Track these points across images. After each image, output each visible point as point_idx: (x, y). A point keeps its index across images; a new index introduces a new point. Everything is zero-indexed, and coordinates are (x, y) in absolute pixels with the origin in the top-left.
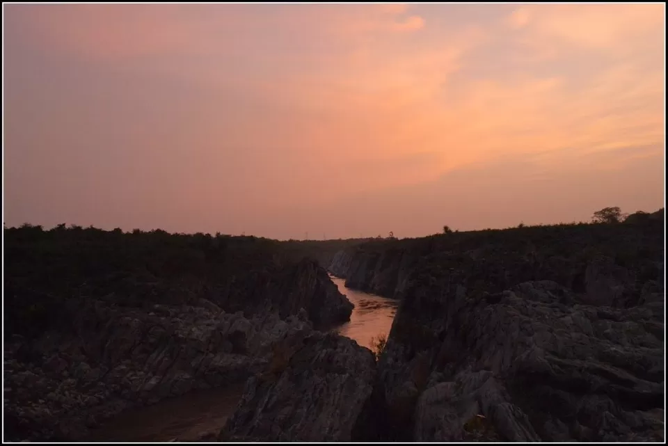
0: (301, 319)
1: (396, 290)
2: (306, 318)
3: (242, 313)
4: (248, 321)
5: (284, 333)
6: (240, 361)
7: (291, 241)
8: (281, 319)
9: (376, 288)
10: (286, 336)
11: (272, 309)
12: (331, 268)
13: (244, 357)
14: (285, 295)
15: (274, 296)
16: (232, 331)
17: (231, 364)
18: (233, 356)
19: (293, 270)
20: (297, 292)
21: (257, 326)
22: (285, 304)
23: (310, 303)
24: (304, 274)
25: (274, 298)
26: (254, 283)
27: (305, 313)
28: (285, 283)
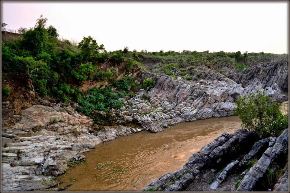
2: (278, 88)
3: (241, 85)
4: (243, 89)
8: (263, 88)
14: (270, 77)
15: (264, 78)
16: (233, 93)
17: (231, 107)
18: (233, 104)
19: (275, 66)
20: (276, 76)
21: (248, 91)
22: (269, 82)
23: (284, 81)
24: (281, 68)
25: (264, 79)
26: (253, 72)
27: (277, 86)
28: (270, 72)
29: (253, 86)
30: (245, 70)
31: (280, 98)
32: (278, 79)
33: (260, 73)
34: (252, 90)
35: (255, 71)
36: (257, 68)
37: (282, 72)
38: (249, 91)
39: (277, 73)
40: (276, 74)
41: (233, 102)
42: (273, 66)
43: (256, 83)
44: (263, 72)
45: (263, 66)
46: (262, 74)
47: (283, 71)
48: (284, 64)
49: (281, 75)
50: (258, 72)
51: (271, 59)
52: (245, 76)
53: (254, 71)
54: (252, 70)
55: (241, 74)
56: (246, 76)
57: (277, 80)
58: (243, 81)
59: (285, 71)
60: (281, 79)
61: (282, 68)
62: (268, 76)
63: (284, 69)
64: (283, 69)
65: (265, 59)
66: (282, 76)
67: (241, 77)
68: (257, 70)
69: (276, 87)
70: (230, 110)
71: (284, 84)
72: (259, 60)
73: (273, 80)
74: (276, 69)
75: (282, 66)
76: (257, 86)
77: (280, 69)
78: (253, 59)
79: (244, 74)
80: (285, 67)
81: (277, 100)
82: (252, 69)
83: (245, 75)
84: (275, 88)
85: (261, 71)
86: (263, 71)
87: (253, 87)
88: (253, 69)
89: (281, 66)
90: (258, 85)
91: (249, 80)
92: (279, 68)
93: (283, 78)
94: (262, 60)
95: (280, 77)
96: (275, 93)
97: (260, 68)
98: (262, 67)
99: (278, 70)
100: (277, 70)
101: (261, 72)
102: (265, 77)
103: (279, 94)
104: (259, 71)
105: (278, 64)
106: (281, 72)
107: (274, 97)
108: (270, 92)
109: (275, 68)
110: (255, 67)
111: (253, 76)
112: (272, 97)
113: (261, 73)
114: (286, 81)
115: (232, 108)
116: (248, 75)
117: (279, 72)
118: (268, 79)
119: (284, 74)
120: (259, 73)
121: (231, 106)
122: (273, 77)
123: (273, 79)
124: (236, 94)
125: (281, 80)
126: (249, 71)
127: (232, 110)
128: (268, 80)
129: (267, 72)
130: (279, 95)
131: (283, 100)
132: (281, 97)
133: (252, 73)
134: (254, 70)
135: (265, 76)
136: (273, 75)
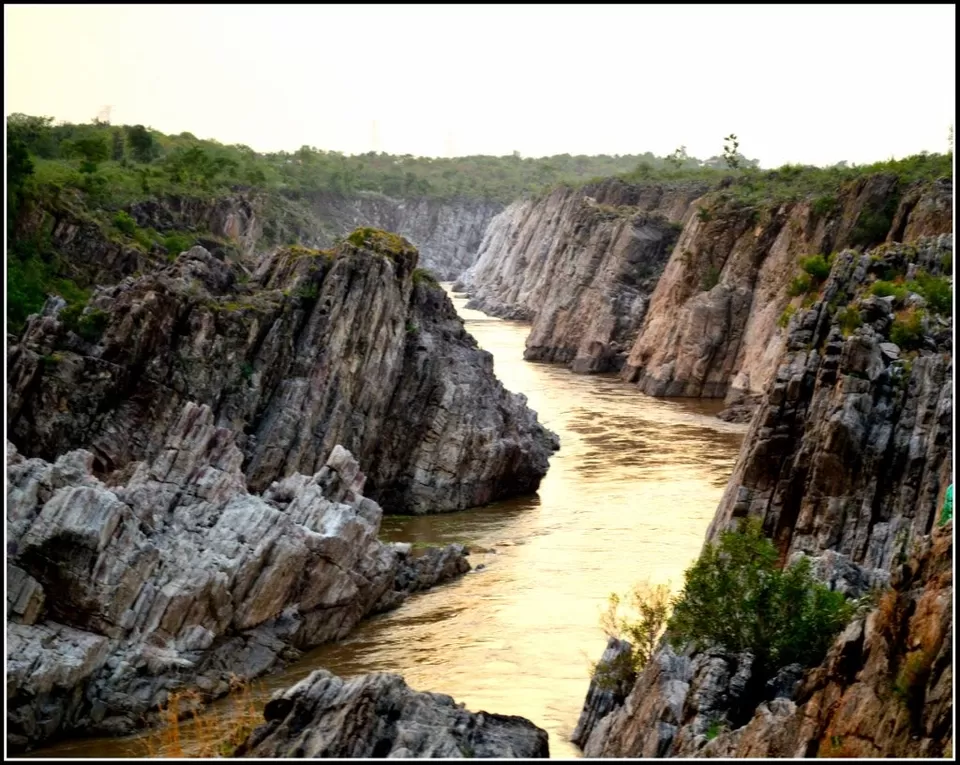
0: (332, 490)
1: (737, 383)
2: (356, 489)
3: (81, 457)
4: (107, 494)
5: (259, 549)
6: (73, 652)
7: (305, 154)
8: (252, 491)
9: (656, 371)
10: (266, 560)
11: (213, 443)
12: (470, 276)
13: (91, 640)
14: (273, 388)
15: (225, 393)
16: (41, 531)
17: (33, 667)
18: (43, 633)
19: (307, 283)
20: (320, 379)
21: (149, 516)
22: (269, 426)
23: (374, 423)
24: (352, 306)
25: (223, 399)
26: (141, 334)
27: (350, 466)
28: (273, 336)
29: (182, 470)
30: (69, 319)
31: (381, 567)
32: (331, 401)
33: (197, 353)
34: (171, 510)
35: (154, 329)
36: (166, 300)
37: (362, 344)
38: (156, 518)
39: (321, 350)
40: (318, 359)
41: (39, 622)
42: (292, 286)
43: (202, 442)
44: (218, 343)
45: (209, 286)
46: (215, 361)
47: (371, 337)
48: (375, 270)
49: (353, 370)
50: (175, 344)
51: (226, 205)
52: (66, 376)
53: (145, 325)
54: (128, 319)
55: (35, 356)
56: (80, 378)
57: (329, 411)
58: (56, 418)
59: (383, 330)
60: (353, 400)
61: (360, 308)
62: (256, 378)
63: (376, 317)
64: (369, 320)
65: (175, 201)
66: (359, 380)
67: (36, 387)
68: (169, 320)
69: (347, 476)
70: (30, 689)
71: (377, 450)
72: (128, 209)
73: (296, 410)
74: (315, 318)
75: (357, 293)
76: (211, 470)
77: (344, 312)
78: (77, 195)
79: (58, 356)
80: (379, 302)
81: (361, 587)
82: (125, 310)
83: (70, 361)
84: (336, 486)
85: (198, 327)
86: (219, 328)
87: (182, 479)
88: (136, 306)
89: (349, 287)
90: (215, 463)
91: (103, 409)
92: (336, 309)
93: (371, 398)
94: (149, 208)
95: (346, 387)
96: (345, 527)
97: (192, 306)
98: (209, 296)
99: (335, 326)
100: (322, 324)
101: (201, 338)
102: (239, 382)
103: (369, 539)
104: (184, 328)
105: (326, 270)
106: (355, 339)
107: (343, 568)
108: (311, 521)
109: (308, 304)
110: (151, 296)
111: (138, 369)
112: (328, 560)
113: (205, 349)
114: (395, 419)
115: (42, 670)
116: (91, 366)
117: (337, 342)
118: (254, 405)
119: (376, 358)
120: (184, 352)
121: (31, 653)
122: (300, 383)
123: (297, 404)
124: (67, 545)
125: (359, 417)
126: (100, 323)
127: (45, 687)
128: (259, 410)
129: (250, 340)
130: (374, 547)
131: (398, 588)
132: (386, 563)
133: (129, 343)
134: (142, 315)
135: (234, 376)
136: (298, 371)
